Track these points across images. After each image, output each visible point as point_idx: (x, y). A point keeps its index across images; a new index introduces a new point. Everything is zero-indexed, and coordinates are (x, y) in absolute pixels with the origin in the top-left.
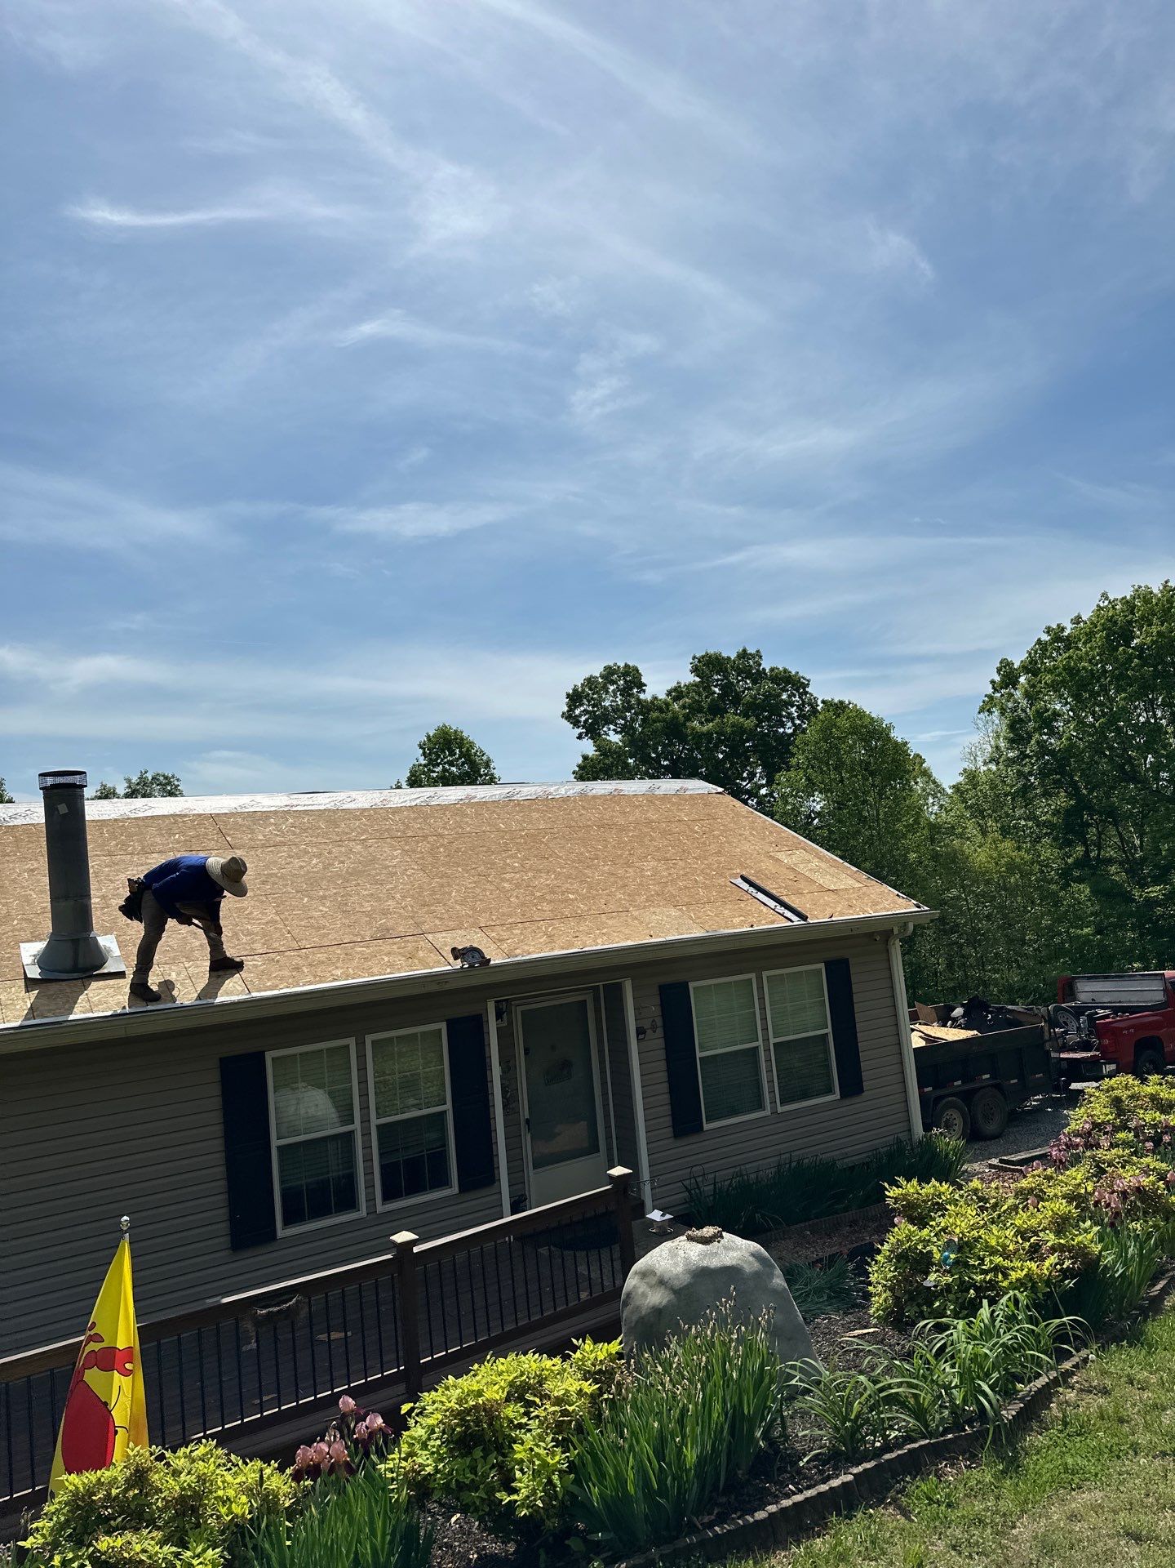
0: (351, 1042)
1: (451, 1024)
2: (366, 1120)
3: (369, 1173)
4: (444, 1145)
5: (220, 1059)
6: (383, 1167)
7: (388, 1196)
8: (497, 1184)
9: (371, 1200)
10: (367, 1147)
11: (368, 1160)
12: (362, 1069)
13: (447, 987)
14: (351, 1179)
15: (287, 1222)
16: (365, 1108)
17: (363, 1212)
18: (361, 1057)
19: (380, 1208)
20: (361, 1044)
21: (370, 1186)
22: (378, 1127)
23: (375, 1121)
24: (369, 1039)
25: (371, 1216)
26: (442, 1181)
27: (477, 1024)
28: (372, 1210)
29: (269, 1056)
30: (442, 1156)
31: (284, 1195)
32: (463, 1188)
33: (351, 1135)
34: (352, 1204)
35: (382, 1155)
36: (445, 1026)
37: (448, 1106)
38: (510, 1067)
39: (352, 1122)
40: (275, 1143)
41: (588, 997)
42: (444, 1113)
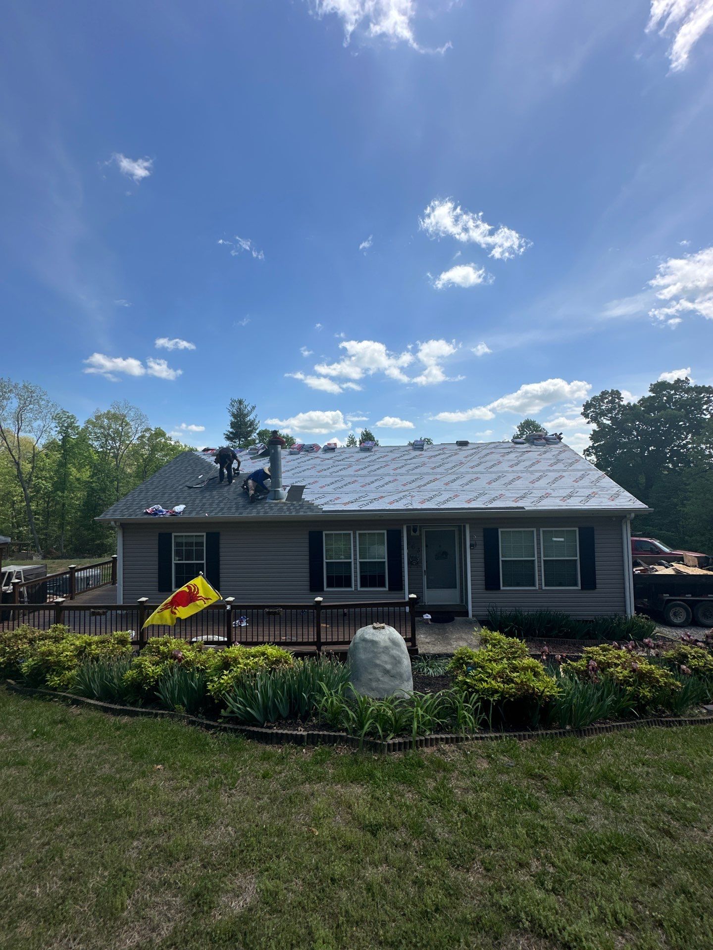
0: (351, 532)
1: (388, 531)
2: (355, 559)
3: (356, 577)
4: (384, 573)
5: (309, 531)
6: (362, 577)
7: (362, 586)
8: (403, 591)
9: (356, 585)
10: (355, 568)
11: (355, 572)
12: (355, 542)
13: (383, 518)
14: (350, 577)
15: (328, 586)
16: (355, 555)
17: (353, 589)
18: (355, 538)
19: (359, 589)
20: (355, 534)
21: (356, 581)
22: (360, 562)
23: (358, 560)
24: (358, 532)
25: (355, 591)
26: (383, 585)
27: (399, 533)
28: (356, 589)
29: (324, 533)
30: (384, 576)
31: (328, 577)
32: (390, 589)
33: (351, 562)
34: (350, 586)
35: (361, 572)
36: (385, 532)
37: (386, 560)
38: (420, 550)
39: (351, 558)
40: (325, 560)
41: (456, 529)
42: (384, 562)
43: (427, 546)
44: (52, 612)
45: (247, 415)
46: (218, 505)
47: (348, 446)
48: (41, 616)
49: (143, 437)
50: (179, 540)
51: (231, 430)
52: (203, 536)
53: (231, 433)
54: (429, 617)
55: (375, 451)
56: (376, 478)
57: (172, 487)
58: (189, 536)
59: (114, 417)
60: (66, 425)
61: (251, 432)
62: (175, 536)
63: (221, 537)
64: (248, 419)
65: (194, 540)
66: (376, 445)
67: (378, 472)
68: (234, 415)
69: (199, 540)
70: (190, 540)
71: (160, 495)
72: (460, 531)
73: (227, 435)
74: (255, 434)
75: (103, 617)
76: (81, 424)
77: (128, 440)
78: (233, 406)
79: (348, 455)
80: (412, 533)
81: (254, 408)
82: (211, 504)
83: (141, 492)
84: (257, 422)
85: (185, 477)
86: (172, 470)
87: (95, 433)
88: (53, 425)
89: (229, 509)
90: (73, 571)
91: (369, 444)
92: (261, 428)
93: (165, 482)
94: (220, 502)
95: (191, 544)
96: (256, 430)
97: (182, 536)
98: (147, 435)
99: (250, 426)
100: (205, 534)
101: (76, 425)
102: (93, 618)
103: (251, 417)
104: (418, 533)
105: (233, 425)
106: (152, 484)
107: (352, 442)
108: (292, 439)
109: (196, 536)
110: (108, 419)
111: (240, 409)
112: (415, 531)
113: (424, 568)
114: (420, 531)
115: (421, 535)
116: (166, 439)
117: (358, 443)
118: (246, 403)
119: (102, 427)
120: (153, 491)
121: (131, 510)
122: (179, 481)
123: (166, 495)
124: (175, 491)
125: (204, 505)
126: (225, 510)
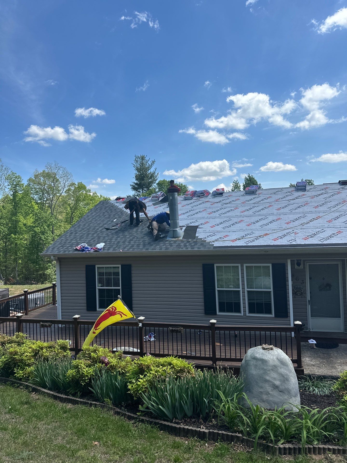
0: (239, 265)
1: (273, 265)
3: (244, 303)
4: (270, 301)
5: (203, 264)
6: (249, 304)
7: (250, 312)
8: (289, 318)
9: (245, 311)
10: (244, 296)
11: (244, 300)
12: (242, 273)
13: (268, 253)
14: (239, 304)
15: (220, 311)
16: (243, 285)
17: (242, 314)
18: (242, 270)
19: (247, 314)
20: (242, 266)
21: (244, 307)
22: (248, 291)
23: (246, 289)
24: (245, 265)
25: (244, 316)
26: (270, 313)
27: (283, 267)
28: (245, 314)
29: (215, 265)
30: (269, 304)
31: (220, 303)
32: (276, 316)
33: (239, 291)
34: (239, 311)
35: (249, 300)
36: (270, 265)
37: (272, 290)
38: (304, 282)
39: (239, 288)
40: (217, 289)
41: (339, 263)
42: (270, 292)
43: (310, 278)
44: (15, 323)
45: (149, 168)
46: (129, 242)
47: (232, 190)
48: (8, 326)
49: (69, 190)
50: (101, 271)
51: (136, 182)
52: (119, 267)
53: (136, 184)
54: (315, 342)
55: (259, 194)
56: (260, 218)
57: (94, 229)
58: (108, 267)
59: (47, 175)
60: (15, 183)
61: (152, 182)
62: (98, 268)
63: (132, 269)
64: (149, 172)
65: (112, 271)
66: (260, 188)
67: (262, 212)
68: (137, 169)
69: (116, 270)
70: (109, 271)
71: (85, 236)
73: (133, 186)
74: (155, 184)
75: (49, 329)
76: (25, 182)
77: (59, 193)
78: (137, 161)
79: (234, 199)
80: (296, 267)
81: (153, 162)
82: (124, 242)
83: (71, 233)
84: (156, 174)
85: (103, 221)
86: (93, 216)
87: (35, 188)
88: (6, 184)
89: (138, 246)
90: (26, 293)
91: (254, 188)
92: (159, 179)
93: (89, 225)
94: (131, 240)
95: (110, 274)
96: (156, 180)
97: (103, 267)
98: (73, 188)
99: (151, 178)
100: (120, 266)
101: (22, 183)
102: (42, 329)
103: (152, 170)
104: (301, 267)
105: (137, 178)
107: (236, 186)
108: (185, 186)
109: (113, 267)
110: (44, 177)
111: (143, 164)
112: (299, 264)
113: (309, 298)
114: (304, 264)
115: (304, 268)
116: (87, 191)
117: (242, 188)
118: (147, 159)
119: (39, 184)
120: (80, 233)
121: (65, 248)
122: (99, 224)
123: (90, 236)
124: (96, 232)
125: (119, 242)
126: (135, 247)
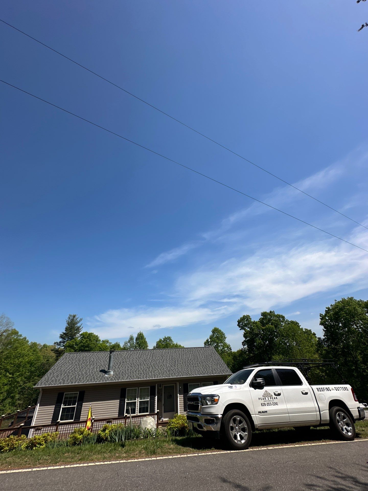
3: (137, 408)
4: (148, 405)
5: (121, 388)
6: (139, 408)
9: (137, 413)
11: (137, 406)
12: (138, 392)
14: (135, 409)
16: (138, 398)
19: (139, 414)
20: (138, 389)
21: (137, 410)
23: (139, 400)
24: (140, 388)
26: (147, 412)
27: (154, 387)
29: (127, 389)
30: (148, 407)
31: (126, 409)
32: (150, 413)
34: (135, 413)
35: (140, 406)
36: (149, 387)
37: (149, 400)
38: (162, 395)
39: (136, 400)
40: (126, 402)
41: (174, 385)
43: (164, 393)
46: (86, 378)
50: (67, 396)
52: (77, 393)
57: (64, 370)
58: (71, 394)
62: (65, 394)
63: (85, 393)
65: (73, 396)
69: (76, 395)
70: (71, 396)
71: (60, 375)
72: (176, 385)
82: (83, 378)
83: (51, 374)
85: (69, 366)
86: (62, 363)
89: (91, 380)
93: (61, 369)
94: (87, 377)
95: (71, 398)
97: (68, 394)
100: (79, 392)
106: (54, 369)
109: (75, 393)
112: (160, 386)
113: (163, 403)
114: (162, 386)
115: (162, 388)
120: (56, 373)
121: (49, 383)
122: (67, 368)
123: (62, 375)
124: (66, 373)
125: (80, 379)
126: (89, 381)
